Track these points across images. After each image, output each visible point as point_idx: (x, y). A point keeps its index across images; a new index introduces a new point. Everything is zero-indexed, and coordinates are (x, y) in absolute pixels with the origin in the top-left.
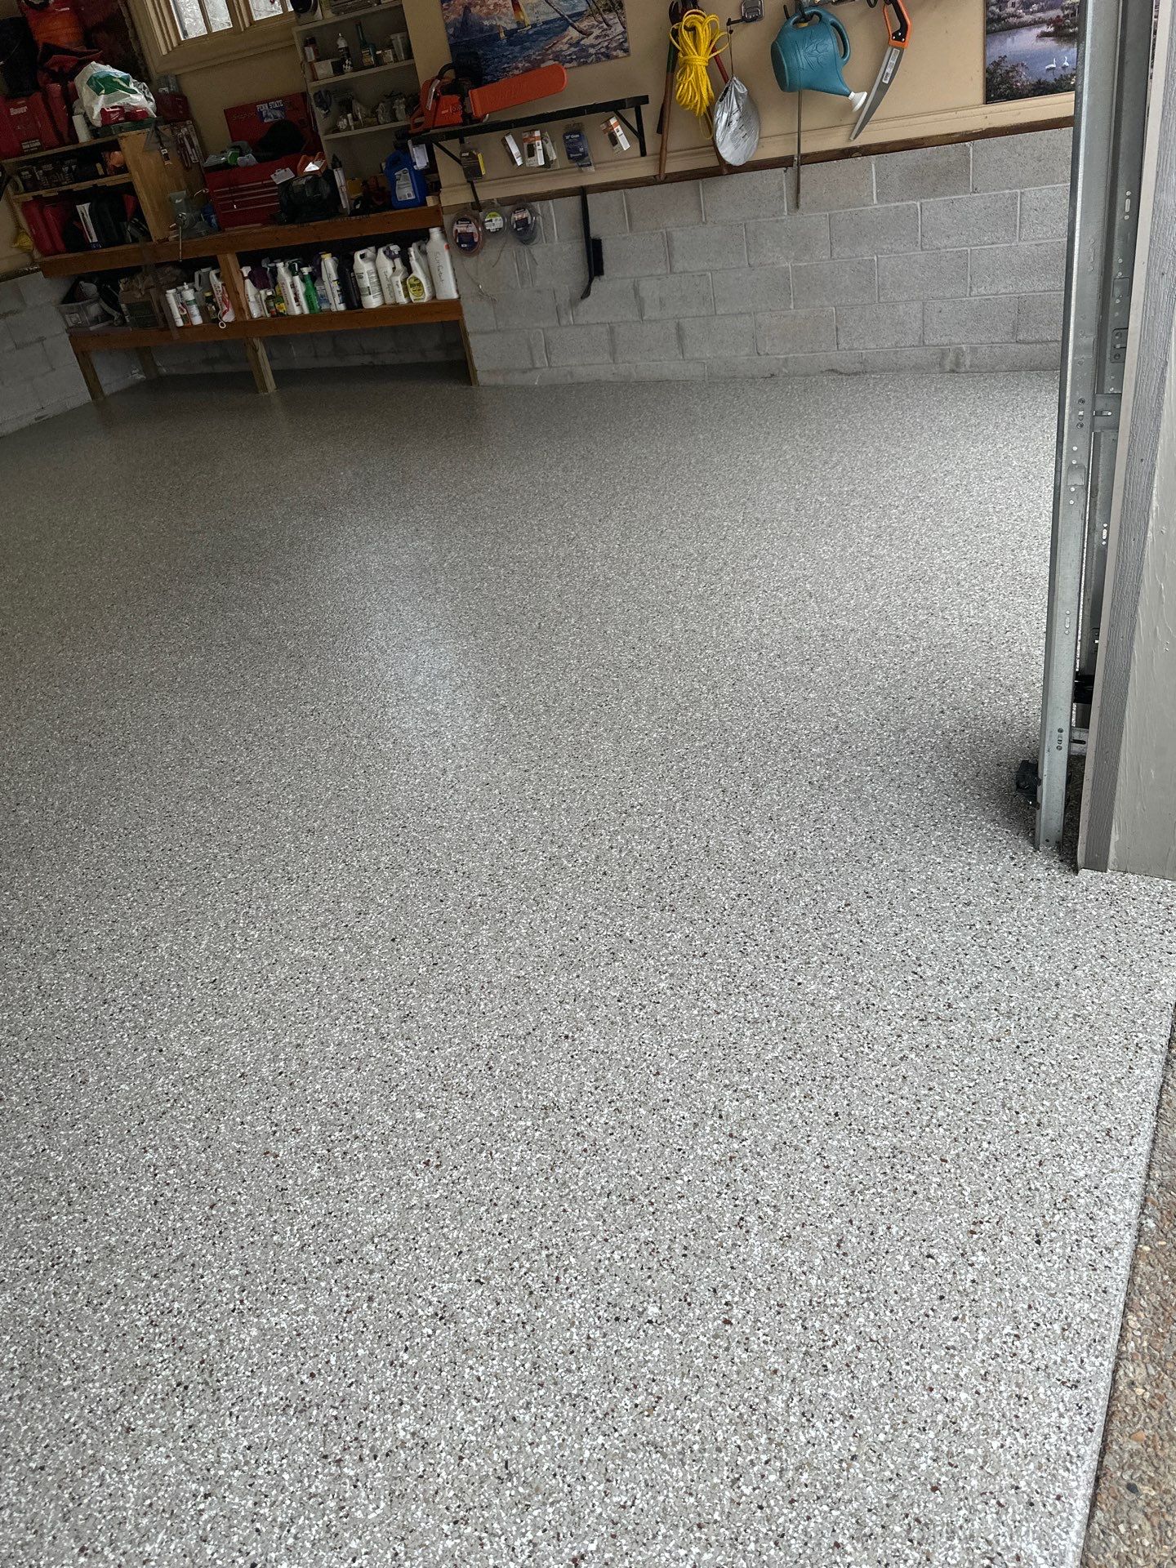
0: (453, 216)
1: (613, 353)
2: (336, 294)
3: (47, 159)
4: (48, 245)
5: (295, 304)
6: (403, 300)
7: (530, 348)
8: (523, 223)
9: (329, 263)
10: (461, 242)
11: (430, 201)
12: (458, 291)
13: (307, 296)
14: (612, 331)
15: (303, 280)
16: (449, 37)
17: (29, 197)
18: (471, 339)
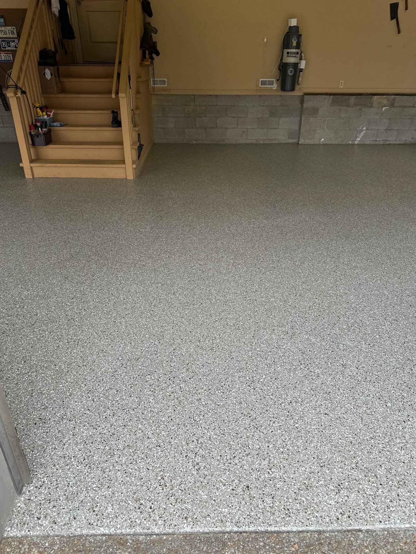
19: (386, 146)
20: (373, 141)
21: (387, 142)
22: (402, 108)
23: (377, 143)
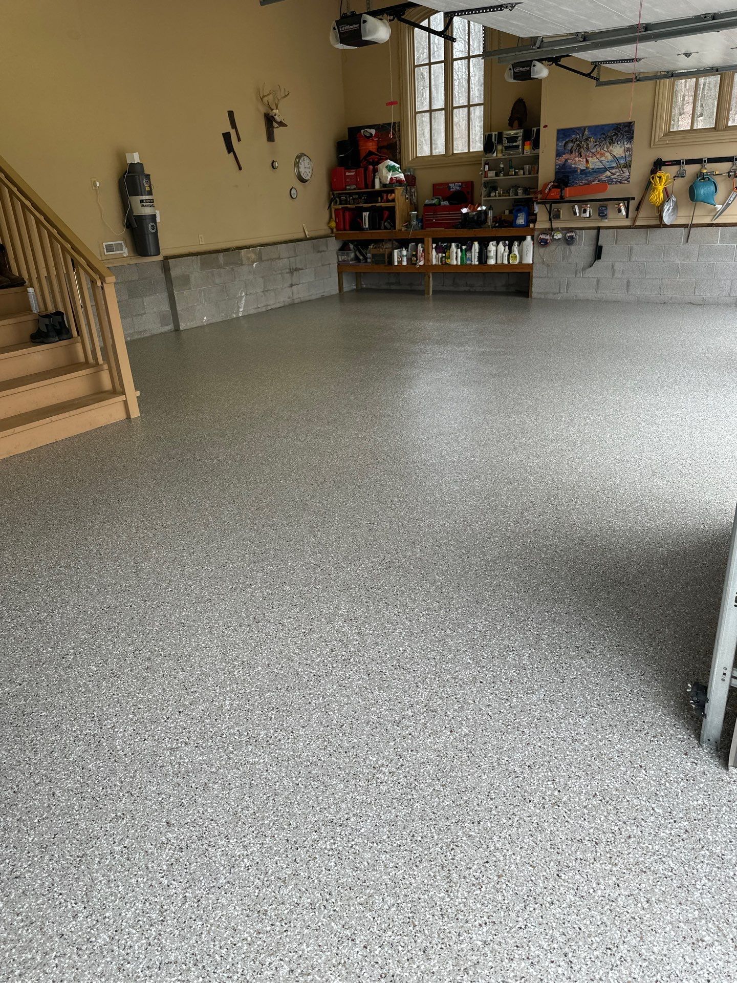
0: (539, 232)
1: (597, 290)
2: (476, 257)
3: (356, 193)
4: (342, 227)
5: (455, 260)
6: (506, 262)
7: (560, 285)
8: (572, 237)
9: (476, 246)
10: (541, 242)
11: (531, 226)
12: (533, 261)
13: (462, 258)
14: (598, 281)
15: (461, 251)
16: (556, 168)
17: (340, 207)
18: (534, 280)
19: (269, 313)
20: (256, 308)
21: (269, 308)
22: (269, 262)
23: (260, 310)
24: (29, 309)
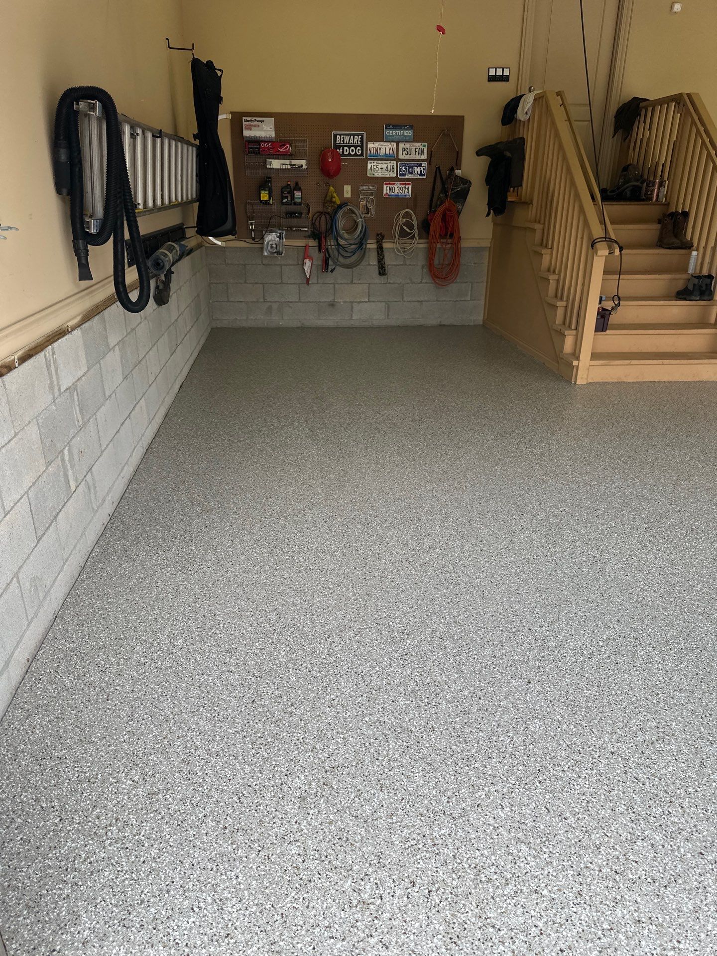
24: (686, 270)
